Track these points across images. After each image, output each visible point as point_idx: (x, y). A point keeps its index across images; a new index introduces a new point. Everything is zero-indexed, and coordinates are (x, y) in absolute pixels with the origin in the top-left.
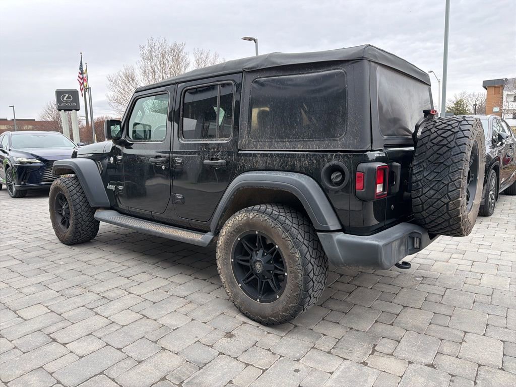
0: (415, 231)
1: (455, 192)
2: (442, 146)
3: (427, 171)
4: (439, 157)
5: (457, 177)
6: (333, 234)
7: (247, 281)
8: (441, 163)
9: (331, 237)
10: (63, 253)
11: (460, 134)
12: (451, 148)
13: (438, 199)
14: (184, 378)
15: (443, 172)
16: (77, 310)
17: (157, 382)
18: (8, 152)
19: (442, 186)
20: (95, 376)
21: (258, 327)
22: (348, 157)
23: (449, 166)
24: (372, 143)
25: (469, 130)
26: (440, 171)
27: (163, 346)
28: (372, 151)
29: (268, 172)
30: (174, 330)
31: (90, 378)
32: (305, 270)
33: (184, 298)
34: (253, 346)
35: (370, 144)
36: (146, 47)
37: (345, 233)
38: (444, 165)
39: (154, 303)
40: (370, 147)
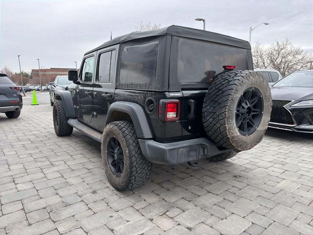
0: (203, 143)
1: (222, 120)
2: (219, 90)
3: (209, 106)
4: (216, 97)
5: (224, 111)
6: (146, 141)
7: (113, 164)
8: (217, 101)
9: (145, 142)
10: (53, 140)
11: (232, 83)
12: (224, 92)
13: (215, 124)
14: (54, 209)
15: (217, 107)
16: (35, 169)
17: (40, 209)
18: (56, 86)
19: (216, 116)
20: (17, 201)
21: (113, 191)
22: (156, 95)
23: (220, 104)
24: (169, 87)
25: (239, 80)
26: (215, 106)
27: (58, 192)
28: (169, 92)
29: (123, 102)
30: (70, 185)
31: (14, 202)
32: (131, 160)
33: (88, 170)
34: (102, 200)
35: (168, 88)
36: (139, 28)
37: (155, 141)
38: (218, 102)
39: (73, 170)
40: (168, 90)
